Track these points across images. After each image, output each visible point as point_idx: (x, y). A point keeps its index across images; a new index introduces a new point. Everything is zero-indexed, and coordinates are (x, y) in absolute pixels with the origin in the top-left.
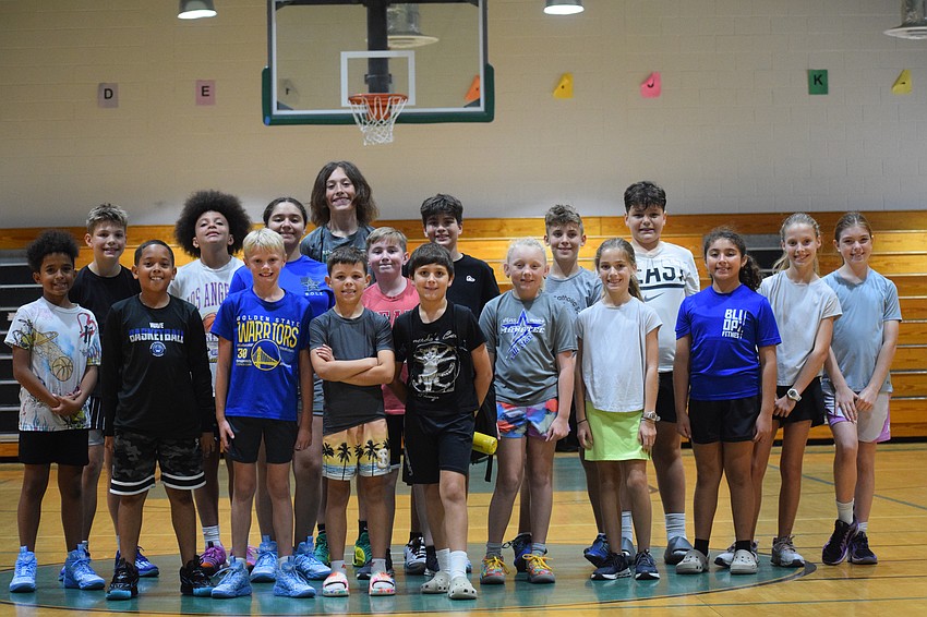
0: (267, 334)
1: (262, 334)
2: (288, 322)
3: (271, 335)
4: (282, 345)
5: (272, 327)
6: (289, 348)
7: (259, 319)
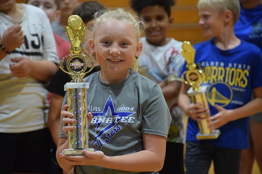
0: (221, 78)
1: (217, 78)
2: (240, 66)
3: (224, 78)
4: (234, 86)
5: (226, 71)
6: (241, 87)
7: (215, 65)
